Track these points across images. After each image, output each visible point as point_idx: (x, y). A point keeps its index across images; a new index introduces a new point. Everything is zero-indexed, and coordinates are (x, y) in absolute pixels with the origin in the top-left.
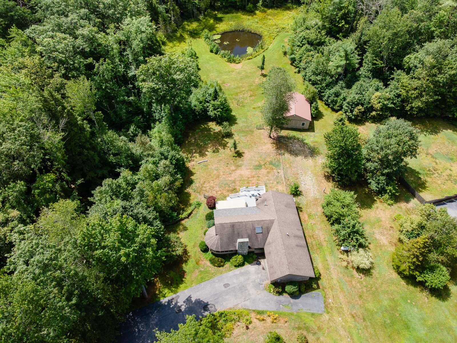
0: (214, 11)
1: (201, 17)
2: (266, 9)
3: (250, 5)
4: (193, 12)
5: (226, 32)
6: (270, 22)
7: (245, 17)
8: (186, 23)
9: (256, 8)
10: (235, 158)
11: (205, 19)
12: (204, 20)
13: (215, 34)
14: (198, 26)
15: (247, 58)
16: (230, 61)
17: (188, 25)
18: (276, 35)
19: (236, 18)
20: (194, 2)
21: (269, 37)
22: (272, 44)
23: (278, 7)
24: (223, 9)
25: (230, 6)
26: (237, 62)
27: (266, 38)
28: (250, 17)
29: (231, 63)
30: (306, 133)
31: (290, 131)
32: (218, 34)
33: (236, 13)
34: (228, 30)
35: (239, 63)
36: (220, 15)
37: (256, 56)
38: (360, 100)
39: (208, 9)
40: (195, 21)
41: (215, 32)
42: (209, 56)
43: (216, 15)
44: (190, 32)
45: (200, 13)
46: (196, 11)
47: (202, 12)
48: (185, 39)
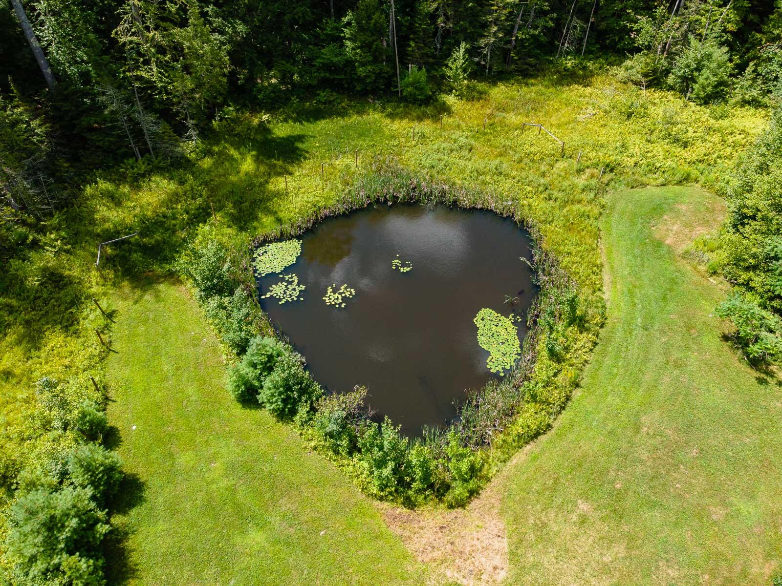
0: (255, 111)
1: (190, 147)
2: (482, 86)
3: (415, 73)
4: (138, 133)
5: (327, 218)
7: (398, 126)
8: (104, 185)
9: (441, 83)
11: (208, 153)
12: (207, 163)
13: (266, 241)
14: (175, 198)
17: (116, 200)
19: (361, 135)
20: (139, 78)
24: (295, 100)
25: (325, 84)
28: (426, 127)
29: (410, 504)
32: (282, 237)
35: (472, 495)
36: (282, 130)
39: (220, 106)
40: (160, 170)
41: (267, 225)
42: (229, 451)
43: (263, 128)
44: (117, 245)
45: (180, 130)
46: (148, 121)
47: (190, 123)
48: (76, 302)
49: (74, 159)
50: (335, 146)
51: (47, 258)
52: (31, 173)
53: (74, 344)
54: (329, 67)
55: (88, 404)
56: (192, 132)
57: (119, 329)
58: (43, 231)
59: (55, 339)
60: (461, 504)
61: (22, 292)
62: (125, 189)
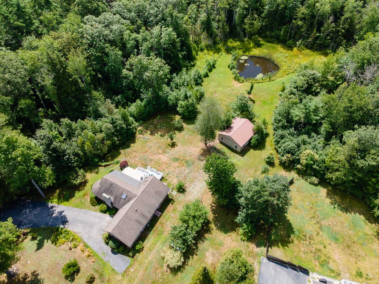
0: (260, 37)
1: (246, 39)
2: (304, 48)
3: (291, 42)
4: (239, 34)
5: (255, 56)
6: (297, 60)
8: (231, 40)
9: (295, 45)
10: (168, 146)
11: (247, 41)
12: (247, 43)
13: (245, 55)
14: (238, 45)
15: (251, 81)
16: (236, 79)
17: (231, 42)
18: (291, 71)
19: (273, 48)
21: (284, 71)
22: (281, 78)
23: (316, 50)
24: (268, 38)
25: (275, 38)
26: (240, 81)
27: (281, 72)
28: (284, 51)
29: (235, 80)
30: (235, 154)
31: (225, 147)
32: (247, 56)
33: (277, 45)
34: (257, 55)
35: (241, 83)
36: (262, 42)
37: (259, 83)
38: (291, 149)
39: (255, 35)
40: (239, 41)
41: (247, 54)
42: (224, 69)
43: (259, 41)
44: (228, 48)
45: (245, 37)
46: (242, 34)
47: (247, 36)
48: (220, 52)
49: (230, 35)
50: (266, 49)
51: (220, 46)
52: (224, 35)
53: (217, 55)
54: (277, 35)
55: (216, 60)
56: (247, 37)
57: (221, 56)
58: (221, 43)
59: (216, 54)
60: (240, 82)
61: (216, 48)
62: (233, 42)
